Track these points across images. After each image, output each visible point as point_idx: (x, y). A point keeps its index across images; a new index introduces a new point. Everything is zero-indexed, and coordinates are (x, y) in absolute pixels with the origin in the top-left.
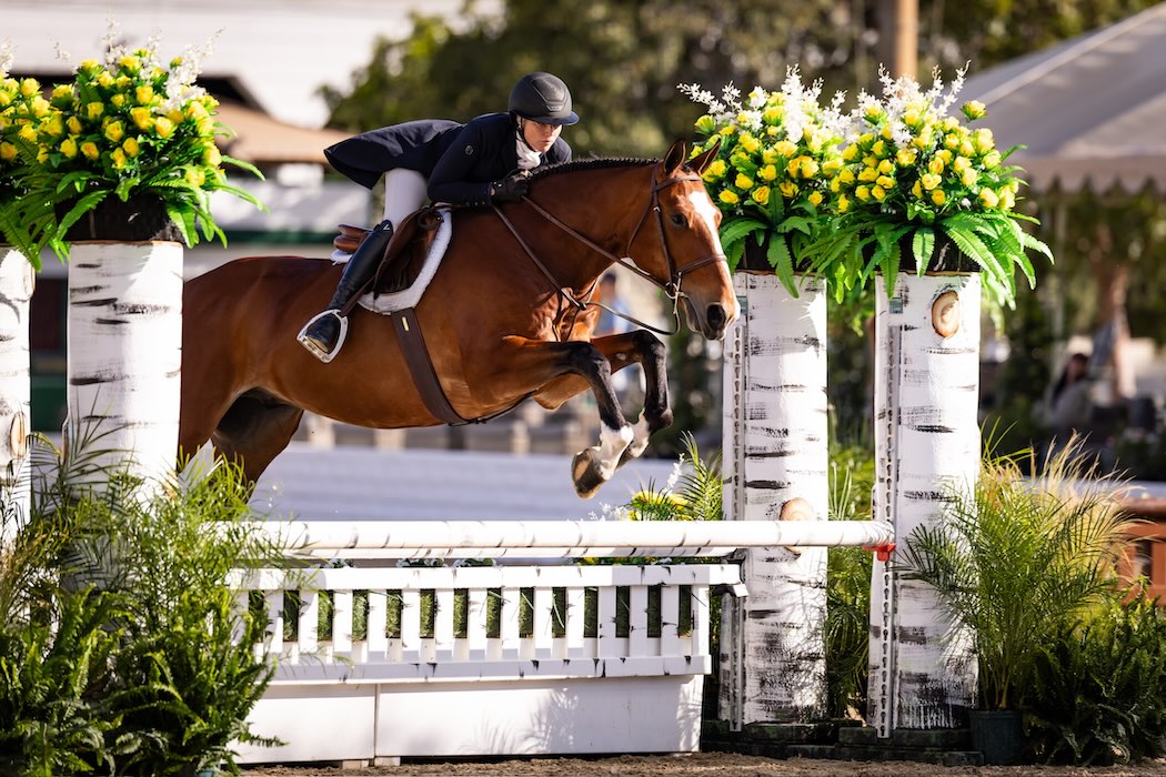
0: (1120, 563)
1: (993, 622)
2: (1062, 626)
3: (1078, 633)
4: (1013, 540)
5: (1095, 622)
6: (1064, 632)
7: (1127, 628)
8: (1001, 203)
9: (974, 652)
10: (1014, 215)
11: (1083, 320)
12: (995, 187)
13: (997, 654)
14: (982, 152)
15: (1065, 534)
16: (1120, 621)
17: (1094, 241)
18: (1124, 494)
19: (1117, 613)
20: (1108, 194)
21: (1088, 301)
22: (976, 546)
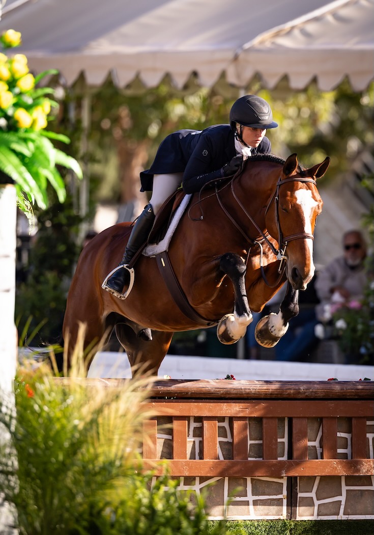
0: (145, 448)
1: (31, 502)
2: (92, 506)
3: (107, 512)
4: (47, 428)
5: (123, 503)
6: (94, 512)
7: (151, 507)
8: (34, 123)
9: (14, 527)
10: (46, 133)
11: (105, 191)
12: (28, 108)
13: (34, 529)
14: (17, 76)
15: (93, 423)
16: (145, 501)
17: (116, 120)
18: (146, 386)
19: (143, 494)
20: (128, 86)
21: (110, 172)
22: (14, 435)
